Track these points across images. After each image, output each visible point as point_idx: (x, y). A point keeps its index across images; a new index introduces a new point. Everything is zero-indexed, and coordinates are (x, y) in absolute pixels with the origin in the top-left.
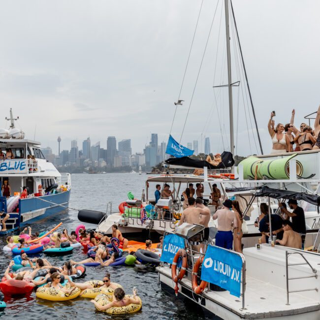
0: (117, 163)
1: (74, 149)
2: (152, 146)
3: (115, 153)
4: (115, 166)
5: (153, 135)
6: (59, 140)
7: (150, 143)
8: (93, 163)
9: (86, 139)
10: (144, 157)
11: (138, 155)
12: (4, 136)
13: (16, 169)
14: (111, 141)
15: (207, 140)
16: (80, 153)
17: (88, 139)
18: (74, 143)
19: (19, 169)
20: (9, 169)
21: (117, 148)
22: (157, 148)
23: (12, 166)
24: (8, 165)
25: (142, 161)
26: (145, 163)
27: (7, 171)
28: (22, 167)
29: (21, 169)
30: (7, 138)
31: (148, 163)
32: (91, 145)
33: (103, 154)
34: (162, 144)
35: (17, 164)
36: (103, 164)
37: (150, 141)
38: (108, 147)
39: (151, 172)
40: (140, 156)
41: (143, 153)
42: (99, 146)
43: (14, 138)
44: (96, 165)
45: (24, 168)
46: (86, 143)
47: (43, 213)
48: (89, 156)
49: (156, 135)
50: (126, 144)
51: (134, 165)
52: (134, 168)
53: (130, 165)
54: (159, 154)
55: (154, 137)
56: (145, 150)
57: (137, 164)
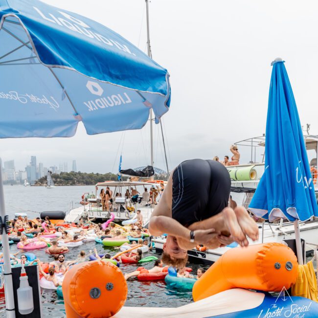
0: (4, 178)
2: (32, 165)
5: (32, 157)
7: (31, 163)
10: (26, 173)
11: (21, 172)
15: (74, 162)
22: (36, 167)
25: (24, 176)
26: (26, 178)
31: (29, 178)
34: (40, 164)
37: (30, 161)
39: (34, 185)
40: (23, 173)
41: (24, 170)
49: (35, 157)
50: (11, 164)
51: (18, 180)
52: (18, 182)
53: (15, 179)
54: (38, 171)
55: (34, 159)
56: (26, 168)
57: (21, 179)
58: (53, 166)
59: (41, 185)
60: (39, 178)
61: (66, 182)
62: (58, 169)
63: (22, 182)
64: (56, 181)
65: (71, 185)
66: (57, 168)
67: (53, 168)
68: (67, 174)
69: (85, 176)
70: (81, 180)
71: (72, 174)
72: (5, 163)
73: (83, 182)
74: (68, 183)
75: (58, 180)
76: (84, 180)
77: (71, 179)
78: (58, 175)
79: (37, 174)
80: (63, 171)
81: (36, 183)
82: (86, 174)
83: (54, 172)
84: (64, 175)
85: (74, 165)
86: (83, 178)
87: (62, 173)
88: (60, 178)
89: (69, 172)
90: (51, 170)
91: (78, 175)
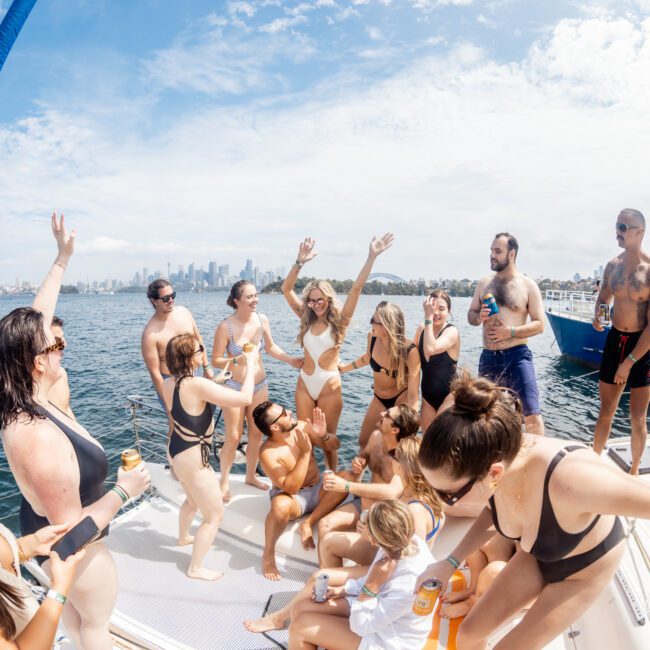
1: (181, 273)
2: (247, 270)
4: (215, 287)
5: (248, 260)
6: (169, 265)
9: (192, 264)
14: (212, 265)
16: (187, 276)
18: (180, 267)
21: (217, 271)
22: (251, 272)
32: (195, 269)
33: (208, 277)
34: (255, 268)
36: (206, 285)
37: (246, 266)
38: (210, 270)
42: (202, 270)
44: (200, 286)
46: (191, 267)
49: (251, 261)
54: (253, 277)
56: (240, 274)
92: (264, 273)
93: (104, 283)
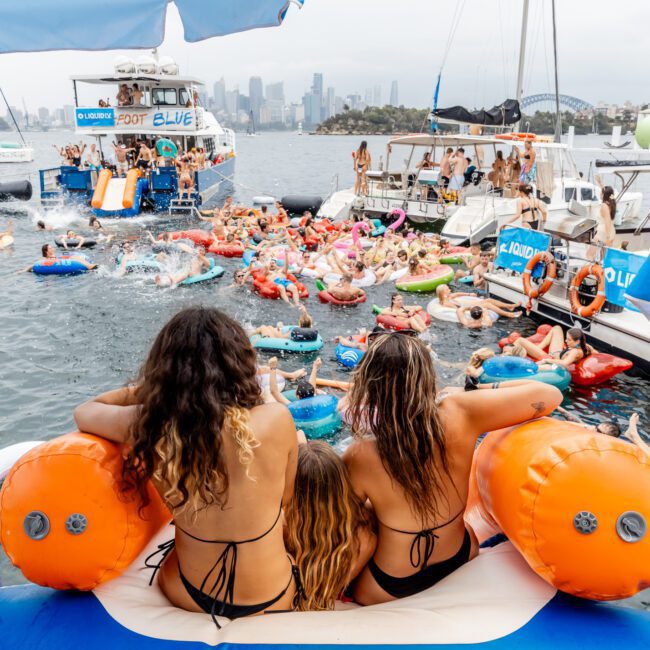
0: (264, 118)
2: (315, 92)
3: (262, 101)
4: (261, 122)
5: (315, 75)
7: (312, 87)
8: (230, 116)
9: (218, 80)
10: (303, 108)
11: (294, 105)
12: (149, 69)
13: (178, 123)
14: (255, 83)
15: (394, 84)
16: (211, 100)
17: (222, 79)
19: (182, 124)
20: (168, 123)
21: (264, 94)
22: (321, 95)
23: (172, 118)
24: (165, 116)
25: (300, 114)
27: (165, 126)
28: (187, 121)
29: (186, 124)
30: (154, 72)
31: (308, 118)
32: (226, 90)
33: (244, 103)
34: (329, 89)
35: (179, 115)
36: (244, 118)
37: (312, 84)
38: (251, 92)
39: (315, 132)
40: (297, 108)
41: (300, 102)
42: (237, 91)
43: (166, 72)
44: (234, 120)
45: (190, 123)
46: (219, 86)
47: (217, 191)
48: (224, 106)
49: (321, 75)
50: (277, 90)
51: (288, 121)
52: (288, 125)
53: (283, 120)
54: (324, 105)
55: (318, 78)
56: (303, 98)
57: (293, 120)
58: (353, 94)
59: (327, 133)
60: (326, 119)
61: (376, 127)
62: (363, 100)
63: (294, 127)
64: (356, 126)
65: (384, 133)
66: (360, 98)
67: (353, 98)
68: (378, 111)
69: (413, 116)
70: (405, 124)
71: (387, 111)
72: (267, 87)
73: (407, 127)
74: (378, 130)
75: (360, 123)
76: (410, 125)
77: (385, 122)
78: (360, 112)
79: (323, 110)
80: (370, 106)
81: (319, 129)
82: (415, 110)
83: (355, 107)
84: (372, 113)
85: (394, 93)
86: (409, 120)
87: (368, 109)
88: (364, 119)
89: (381, 108)
90: (348, 102)
91: (399, 113)
92: (344, 97)
93: (62, 112)
